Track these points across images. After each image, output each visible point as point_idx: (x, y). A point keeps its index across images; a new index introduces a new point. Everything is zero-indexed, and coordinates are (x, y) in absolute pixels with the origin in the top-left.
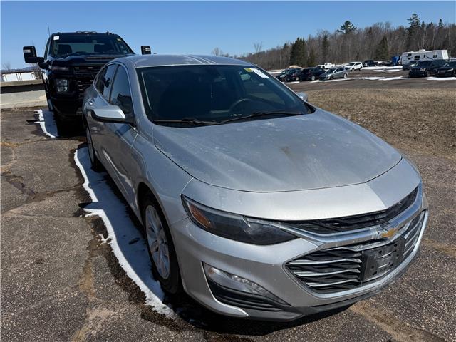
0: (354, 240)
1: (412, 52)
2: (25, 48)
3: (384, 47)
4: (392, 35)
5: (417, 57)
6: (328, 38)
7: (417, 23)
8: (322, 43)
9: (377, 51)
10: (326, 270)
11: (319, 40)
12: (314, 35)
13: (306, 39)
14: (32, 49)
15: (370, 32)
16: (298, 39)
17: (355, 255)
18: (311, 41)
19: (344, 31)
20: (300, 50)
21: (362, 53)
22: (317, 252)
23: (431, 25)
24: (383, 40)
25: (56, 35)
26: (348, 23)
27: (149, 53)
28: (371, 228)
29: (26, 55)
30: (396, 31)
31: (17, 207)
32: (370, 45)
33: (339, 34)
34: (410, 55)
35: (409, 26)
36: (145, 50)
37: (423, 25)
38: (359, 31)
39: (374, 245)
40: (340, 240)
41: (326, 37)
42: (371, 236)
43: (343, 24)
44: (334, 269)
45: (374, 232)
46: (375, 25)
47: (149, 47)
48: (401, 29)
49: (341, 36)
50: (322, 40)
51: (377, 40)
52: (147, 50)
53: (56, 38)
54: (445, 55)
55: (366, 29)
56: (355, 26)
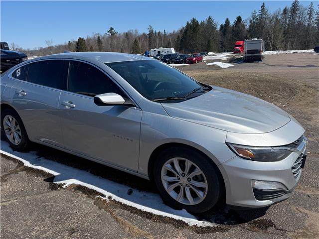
1: (156, 49)
3: (136, 45)
4: (140, 38)
5: (159, 52)
6: (101, 38)
7: (152, 31)
8: (97, 42)
9: (133, 48)
11: (94, 39)
12: (91, 36)
13: (86, 38)
15: (127, 35)
16: (80, 38)
18: (89, 40)
19: (110, 34)
20: (82, 46)
21: (125, 49)
23: (159, 33)
24: (135, 41)
26: (111, 29)
30: (141, 36)
32: (128, 44)
33: (107, 35)
34: (155, 51)
35: (148, 33)
37: (156, 33)
38: (120, 34)
41: (99, 38)
43: (109, 29)
46: (129, 31)
48: (144, 34)
49: (109, 37)
50: (97, 39)
51: (132, 41)
52: (5, 46)
54: (173, 51)
55: (124, 33)
56: (116, 31)
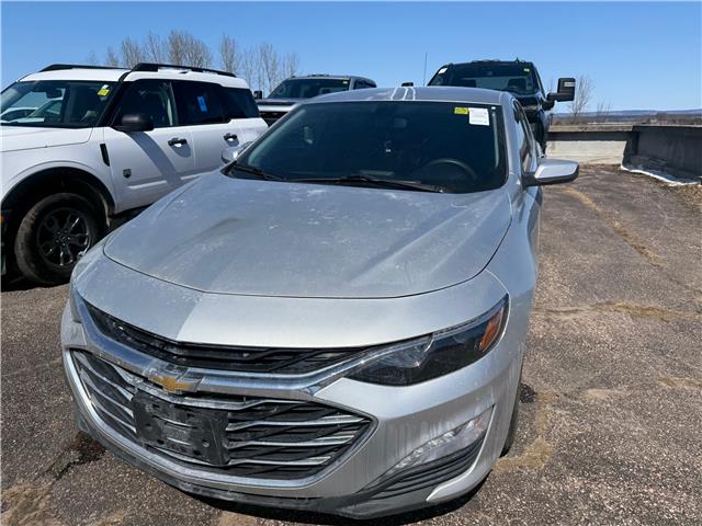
0: (119, 359)
28: (155, 359)
39: (154, 392)
40: (106, 350)
42: (142, 371)
45: (150, 366)
53: (443, 71)
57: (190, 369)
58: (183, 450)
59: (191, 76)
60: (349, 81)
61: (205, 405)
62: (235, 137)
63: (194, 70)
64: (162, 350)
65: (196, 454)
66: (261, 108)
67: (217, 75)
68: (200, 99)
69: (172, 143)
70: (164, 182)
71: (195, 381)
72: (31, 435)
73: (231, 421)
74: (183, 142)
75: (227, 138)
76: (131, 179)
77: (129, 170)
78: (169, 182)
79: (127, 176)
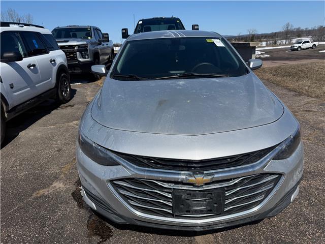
0: (161, 177)
2: (123, 30)
10: (142, 194)
14: (126, 30)
17: (165, 190)
22: (133, 179)
25: (140, 21)
27: (198, 29)
28: (182, 172)
29: (123, 33)
31: (77, 120)
36: (195, 27)
39: (185, 188)
40: (149, 174)
42: (179, 179)
44: (148, 196)
45: (183, 176)
47: (197, 26)
52: (196, 27)
53: (141, 22)
57: (205, 172)
58: (201, 212)
59: (25, 28)
60: (90, 28)
61: (215, 187)
62: (54, 61)
63: (26, 25)
64: (187, 167)
65: (210, 211)
66: (59, 44)
67: (35, 27)
68: (34, 41)
69: (29, 66)
70: (29, 89)
71: (212, 177)
72: (62, 236)
73: (227, 191)
74: (34, 65)
75: (51, 61)
76: (14, 89)
77: (12, 84)
78: (31, 88)
79: (12, 88)
